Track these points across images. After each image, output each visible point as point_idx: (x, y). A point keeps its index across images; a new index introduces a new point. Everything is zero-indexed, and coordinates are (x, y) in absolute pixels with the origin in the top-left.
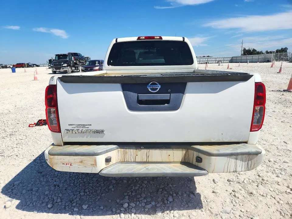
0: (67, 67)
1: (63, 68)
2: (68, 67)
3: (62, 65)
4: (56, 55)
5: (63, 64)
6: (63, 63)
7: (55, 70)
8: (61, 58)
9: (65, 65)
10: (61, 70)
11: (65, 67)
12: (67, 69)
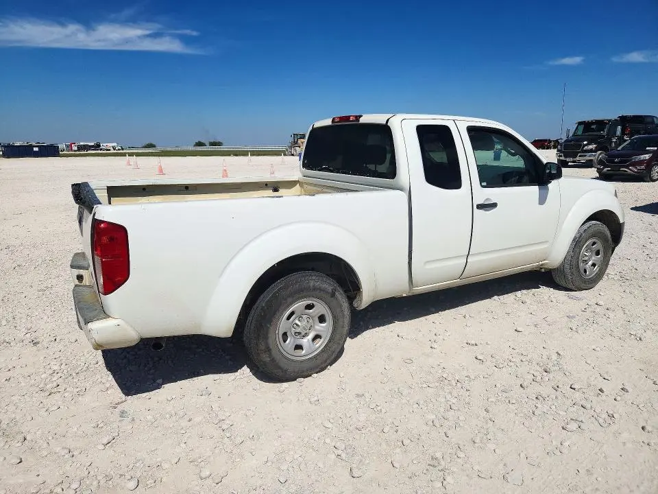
0: (595, 151)
1: (582, 154)
2: (599, 152)
3: (583, 147)
4: (580, 123)
5: (586, 145)
6: (585, 143)
7: (563, 158)
8: (593, 130)
9: (592, 147)
10: (578, 158)
11: (591, 151)
12: (595, 156)
